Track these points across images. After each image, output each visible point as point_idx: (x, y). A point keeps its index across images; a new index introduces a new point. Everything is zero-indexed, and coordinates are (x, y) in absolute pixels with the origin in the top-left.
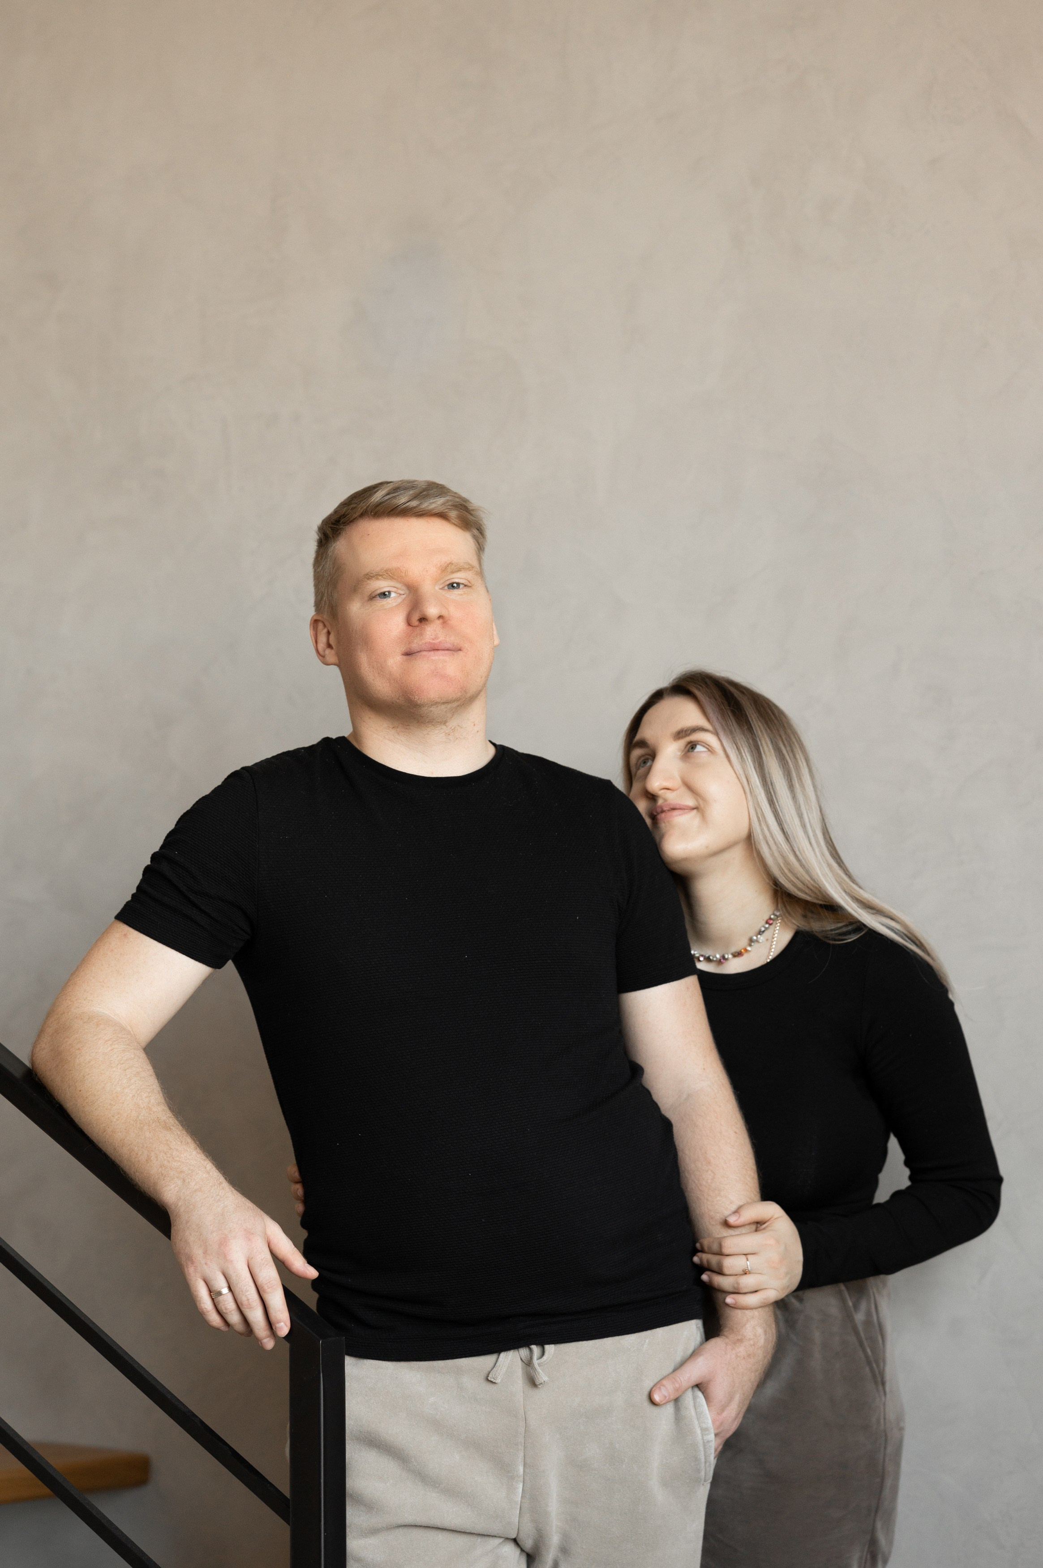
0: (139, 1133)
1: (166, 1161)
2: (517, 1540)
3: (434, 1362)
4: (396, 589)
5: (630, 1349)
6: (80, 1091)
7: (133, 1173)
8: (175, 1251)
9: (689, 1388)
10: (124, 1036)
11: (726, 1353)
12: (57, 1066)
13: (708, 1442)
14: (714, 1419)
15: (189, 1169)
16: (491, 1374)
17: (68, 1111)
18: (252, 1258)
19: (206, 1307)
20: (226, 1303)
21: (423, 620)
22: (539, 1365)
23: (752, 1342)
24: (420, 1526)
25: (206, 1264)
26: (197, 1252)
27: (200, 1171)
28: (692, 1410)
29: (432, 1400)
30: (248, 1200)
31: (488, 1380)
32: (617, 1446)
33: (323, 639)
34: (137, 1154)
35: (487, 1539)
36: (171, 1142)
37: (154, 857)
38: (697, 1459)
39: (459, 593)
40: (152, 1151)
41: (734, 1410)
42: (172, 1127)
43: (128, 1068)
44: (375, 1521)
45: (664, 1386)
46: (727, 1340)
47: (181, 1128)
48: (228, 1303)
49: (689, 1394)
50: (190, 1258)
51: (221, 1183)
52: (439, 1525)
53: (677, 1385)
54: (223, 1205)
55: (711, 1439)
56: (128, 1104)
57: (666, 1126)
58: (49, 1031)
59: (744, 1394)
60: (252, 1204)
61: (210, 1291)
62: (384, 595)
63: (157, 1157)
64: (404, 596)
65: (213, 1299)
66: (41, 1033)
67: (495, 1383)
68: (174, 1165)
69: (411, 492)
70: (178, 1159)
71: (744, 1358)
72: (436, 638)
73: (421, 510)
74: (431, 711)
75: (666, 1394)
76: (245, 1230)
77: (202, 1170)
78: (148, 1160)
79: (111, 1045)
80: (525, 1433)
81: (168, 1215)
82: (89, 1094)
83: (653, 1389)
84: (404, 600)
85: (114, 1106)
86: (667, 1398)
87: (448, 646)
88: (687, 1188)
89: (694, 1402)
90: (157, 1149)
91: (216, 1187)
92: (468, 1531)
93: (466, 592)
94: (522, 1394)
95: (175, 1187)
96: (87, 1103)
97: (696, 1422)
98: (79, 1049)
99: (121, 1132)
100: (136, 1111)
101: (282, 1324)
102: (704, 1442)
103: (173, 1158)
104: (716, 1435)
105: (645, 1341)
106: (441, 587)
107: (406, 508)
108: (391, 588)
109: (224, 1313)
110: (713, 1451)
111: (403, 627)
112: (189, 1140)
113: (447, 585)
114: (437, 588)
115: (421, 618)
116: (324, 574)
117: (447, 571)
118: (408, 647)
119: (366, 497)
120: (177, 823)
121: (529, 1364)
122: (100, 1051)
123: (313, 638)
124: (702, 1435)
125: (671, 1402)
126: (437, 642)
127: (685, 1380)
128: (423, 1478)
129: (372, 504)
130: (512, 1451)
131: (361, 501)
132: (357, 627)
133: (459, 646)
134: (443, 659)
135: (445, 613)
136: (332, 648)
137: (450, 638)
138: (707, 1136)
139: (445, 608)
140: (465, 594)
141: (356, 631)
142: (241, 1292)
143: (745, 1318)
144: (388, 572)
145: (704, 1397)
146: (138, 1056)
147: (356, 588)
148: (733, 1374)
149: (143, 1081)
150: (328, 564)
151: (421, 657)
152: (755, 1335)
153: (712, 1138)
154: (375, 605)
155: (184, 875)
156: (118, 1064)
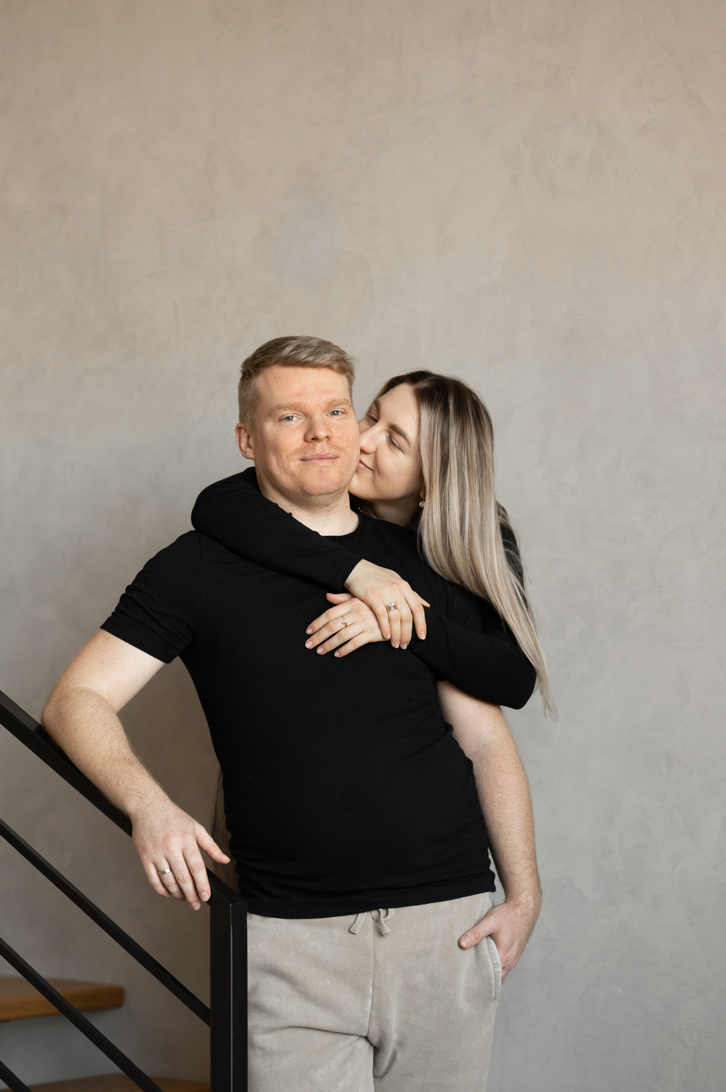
2: (368, 1037)
3: (314, 919)
4: (297, 415)
5: (445, 911)
6: (74, 738)
7: (107, 793)
8: (134, 845)
9: (484, 937)
10: (104, 704)
11: (508, 913)
12: (59, 722)
13: (498, 972)
14: (502, 958)
15: (144, 790)
16: (352, 927)
17: (65, 752)
18: (186, 849)
19: (155, 882)
20: (168, 879)
21: (315, 439)
22: (385, 922)
23: (525, 906)
24: (303, 1027)
25: (155, 853)
26: (149, 845)
27: (151, 792)
28: (487, 952)
29: (312, 944)
30: (183, 811)
31: (350, 932)
32: (436, 975)
33: (244, 440)
34: (110, 780)
35: (347, 1036)
37: (128, 588)
38: (490, 984)
39: (339, 418)
40: (120, 778)
41: (515, 951)
42: (134, 763)
43: (106, 724)
44: (272, 1023)
45: (468, 936)
46: (509, 905)
47: (139, 763)
48: (170, 879)
49: (485, 940)
50: (144, 849)
51: (165, 800)
52: (316, 1027)
53: (477, 936)
54: (166, 814)
55: (500, 971)
56: (105, 747)
57: (469, 764)
58: (55, 699)
59: (521, 941)
60: (186, 813)
61: (158, 871)
62: (289, 419)
63: (123, 782)
64: (302, 420)
65: (160, 876)
66: (49, 700)
67: (354, 934)
68: (135, 788)
69: (309, 350)
70: (137, 783)
71: (520, 916)
72: (323, 451)
73: (315, 364)
74: (318, 499)
75: (470, 942)
76: (181, 830)
77: (153, 791)
78: (118, 784)
79: (95, 709)
80: (374, 966)
81: (130, 820)
82: (79, 740)
83: (461, 939)
84: (302, 423)
85: (96, 748)
86: (470, 944)
87: (331, 456)
88: (484, 805)
89: (489, 947)
90: (123, 777)
91: (162, 802)
92: (334, 1031)
93: (343, 417)
94: (373, 941)
95: (135, 802)
96: (78, 746)
97: (490, 960)
98: (74, 710)
99: (100, 766)
100: (110, 752)
101: (205, 893)
102: (495, 973)
103: (134, 783)
104: (503, 968)
105: (455, 905)
106: (326, 414)
107: (306, 362)
108: (294, 415)
109: (167, 885)
110: (501, 979)
111: (301, 441)
112: (145, 771)
113: (331, 413)
114: (324, 415)
115: (314, 437)
116: (248, 399)
117: (330, 404)
118: (304, 456)
119: (277, 351)
120: (145, 566)
121: (377, 921)
122: (88, 712)
123: (238, 438)
124: (494, 968)
125: (472, 947)
126: (323, 453)
127: (482, 932)
128: (306, 995)
129: (282, 357)
130: (365, 977)
131: (274, 353)
132: (270, 439)
133: (338, 456)
134: (326, 464)
135: (329, 434)
136: (251, 448)
137: (332, 450)
138: (497, 770)
139: (329, 430)
140: (342, 419)
141: (269, 441)
142: (178, 872)
143: (521, 890)
144: (291, 405)
145: (495, 943)
146: (113, 717)
147: (270, 414)
148: (513, 927)
149: (116, 733)
150: (251, 393)
151: (313, 462)
152: (527, 901)
153: (501, 772)
154: (283, 425)
155: (149, 600)
156: (99, 721)
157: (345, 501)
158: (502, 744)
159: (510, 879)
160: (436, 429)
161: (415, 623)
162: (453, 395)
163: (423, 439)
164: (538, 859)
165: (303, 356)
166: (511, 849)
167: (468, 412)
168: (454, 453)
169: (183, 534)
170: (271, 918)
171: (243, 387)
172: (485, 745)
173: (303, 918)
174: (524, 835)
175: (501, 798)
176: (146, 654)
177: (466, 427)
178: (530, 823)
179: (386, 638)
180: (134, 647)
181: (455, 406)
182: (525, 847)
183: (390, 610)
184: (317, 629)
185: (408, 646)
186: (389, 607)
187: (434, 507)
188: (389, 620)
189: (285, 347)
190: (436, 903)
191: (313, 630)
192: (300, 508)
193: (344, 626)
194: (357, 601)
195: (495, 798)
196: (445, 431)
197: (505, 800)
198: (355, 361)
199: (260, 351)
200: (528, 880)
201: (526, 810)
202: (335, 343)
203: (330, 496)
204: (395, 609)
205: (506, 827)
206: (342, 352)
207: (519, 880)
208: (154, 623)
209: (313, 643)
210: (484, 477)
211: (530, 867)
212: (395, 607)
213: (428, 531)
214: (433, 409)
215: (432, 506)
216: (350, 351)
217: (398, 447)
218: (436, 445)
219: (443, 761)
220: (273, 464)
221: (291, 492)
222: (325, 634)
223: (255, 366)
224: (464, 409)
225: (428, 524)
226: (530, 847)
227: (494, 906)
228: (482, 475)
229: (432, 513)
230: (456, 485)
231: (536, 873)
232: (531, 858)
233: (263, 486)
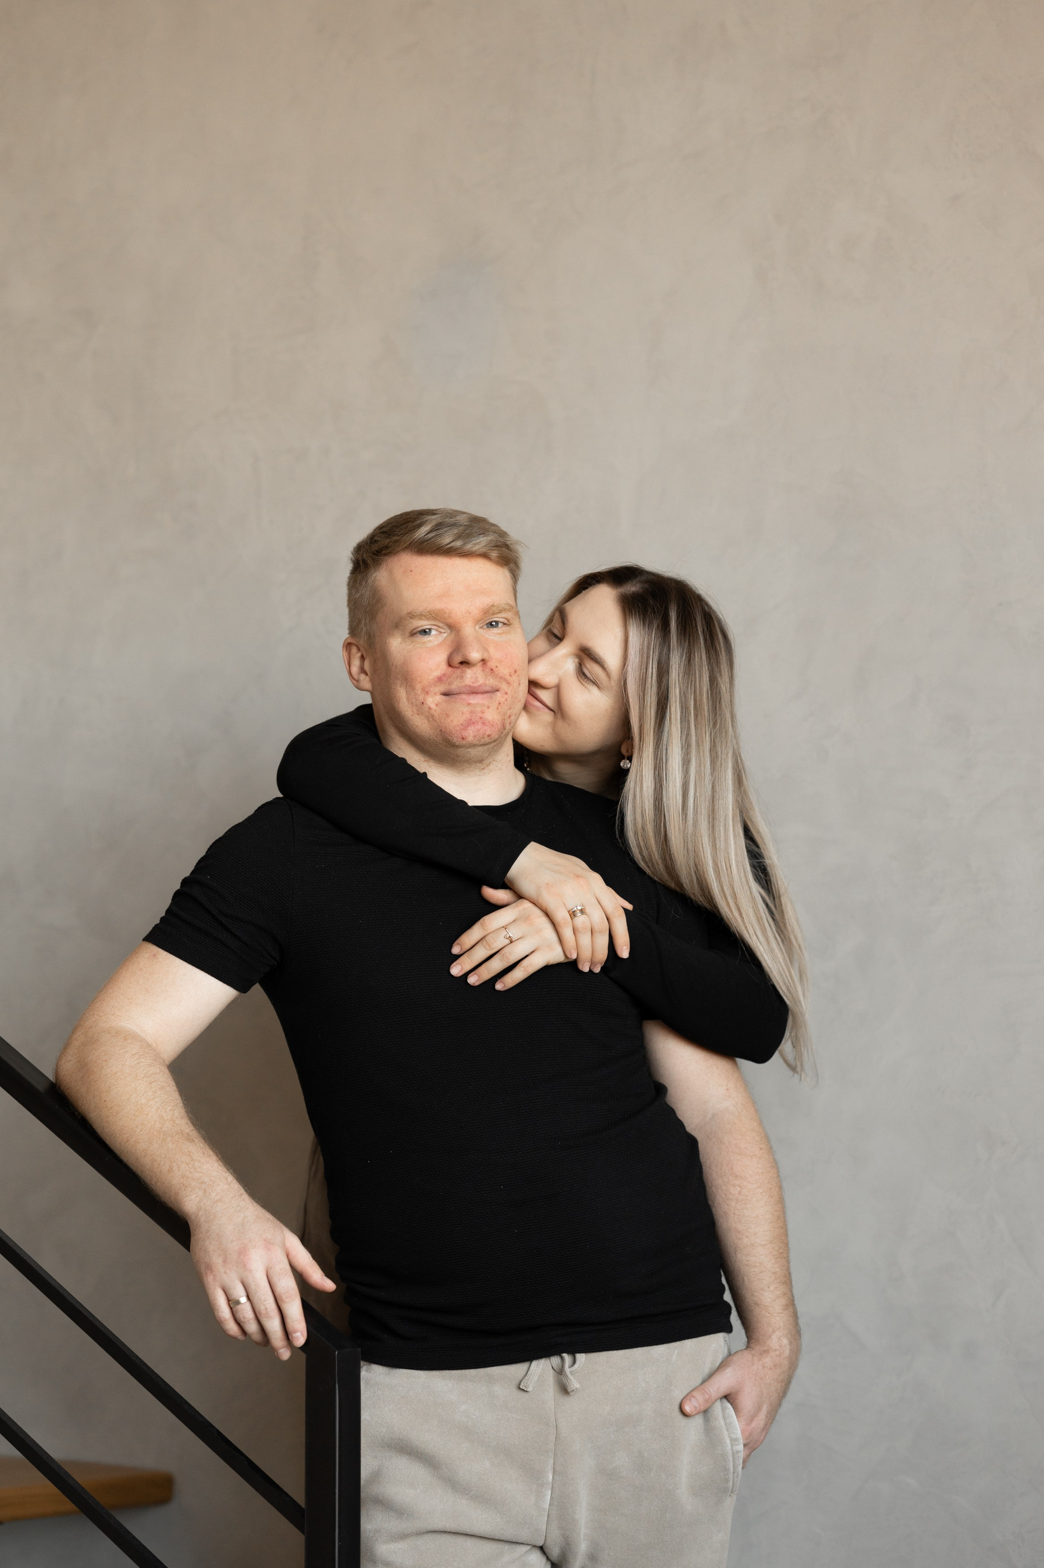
0: (162, 1143)
1: (188, 1172)
2: (544, 1548)
3: (465, 1371)
4: (437, 627)
5: (659, 1359)
6: (105, 1101)
7: (154, 1184)
8: (194, 1261)
9: (718, 1400)
10: (150, 1052)
11: (753, 1364)
12: (83, 1077)
13: (738, 1452)
14: (743, 1430)
15: (211, 1180)
16: (522, 1382)
17: (91, 1122)
18: (271, 1268)
19: (224, 1316)
20: (244, 1312)
21: (465, 663)
22: (570, 1374)
23: (778, 1353)
24: (449, 1532)
25: (225, 1272)
26: (217, 1260)
27: (221, 1183)
28: (721, 1421)
29: (463, 1407)
30: (268, 1213)
31: (520, 1388)
32: (646, 1454)
33: (356, 663)
34: (159, 1164)
35: (514, 1546)
36: (193, 1154)
37: (185, 882)
38: (726, 1469)
39: (499, 632)
40: (174, 1161)
41: (763, 1421)
42: (195, 1140)
43: (153, 1082)
44: (403, 1526)
45: (693, 1397)
46: (753, 1352)
47: (203, 1141)
48: (246, 1313)
49: (718, 1404)
50: (209, 1267)
51: (241, 1195)
52: (468, 1531)
53: (707, 1397)
54: (242, 1216)
55: (740, 1450)
56: (152, 1116)
57: (692, 1143)
58: (76, 1044)
59: (771, 1405)
60: (272, 1216)
61: (229, 1300)
62: (425, 632)
63: (179, 1168)
64: (445, 635)
65: (231, 1308)
66: (66, 1046)
67: (526, 1391)
68: (196, 1176)
69: (456, 531)
70: (199, 1170)
71: (771, 1369)
72: (476, 680)
73: (465, 551)
74: (469, 752)
75: (697, 1405)
76: (265, 1240)
77: (223, 1181)
78: (170, 1170)
79: (138, 1059)
80: (556, 1440)
81: (188, 1225)
82: (113, 1104)
83: (684, 1401)
84: (445, 639)
85: (139, 1116)
86: (698, 1409)
87: (487, 688)
88: (714, 1204)
89: (724, 1413)
90: (179, 1159)
91: (236, 1198)
92: (496, 1538)
93: (505, 631)
94: (553, 1402)
95: (196, 1197)
96: (111, 1113)
97: (726, 1433)
98: (106, 1061)
99: (144, 1142)
100: (160, 1123)
101: (299, 1334)
102: (733, 1452)
103: (195, 1169)
104: (745, 1445)
105: (674, 1352)
106: (481, 626)
107: (451, 548)
108: (433, 627)
109: (243, 1322)
110: (741, 1462)
111: (444, 667)
112: (211, 1153)
113: (487, 624)
114: (477, 628)
115: (463, 660)
116: (363, 602)
117: (487, 611)
118: (448, 688)
119: (408, 531)
120: (209, 849)
121: (560, 1372)
122: (126, 1064)
123: (346, 660)
124: (732, 1446)
125: (700, 1414)
126: (476, 685)
127: (714, 1391)
128: (454, 1484)
129: (416, 540)
130: (542, 1457)
131: (404, 534)
132: (397, 663)
133: (497, 688)
134: (481, 702)
135: (486, 656)
136: (367, 674)
137: (489, 680)
138: (733, 1152)
139: (486, 650)
140: (504, 633)
141: (396, 666)
142: (259, 1301)
143: (771, 1330)
144: (429, 612)
145: (733, 1407)
146: (163, 1072)
147: (397, 625)
148: (760, 1384)
149: (168, 1095)
150: (368, 593)
151: (461, 699)
152: (780, 1346)
153: (738, 1154)
154: (416, 641)
155: (216, 898)
156: (143, 1078)
157: (507, 754)
158: (739, 1113)
159: (754, 1313)
160: (651, 656)
161: (613, 934)
162: (676, 605)
163: (631, 670)
164: (794, 1283)
165: (446, 539)
166: (756, 1270)
167: (697, 630)
168: (675, 692)
169: (266, 801)
170: (401, 1370)
171: (356, 584)
172: (714, 1115)
173: (449, 1370)
174: (773, 1248)
175: (740, 1193)
176: (213, 978)
177: (694, 656)
178: (782, 1230)
179: (569, 957)
180: (194, 968)
181: (679, 622)
182: (776, 1266)
183: (575, 916)
184: (468, 946)
185: (602, 968)
186: (574, 912)
187: (645, 770)
188: (575, 931)
189: (420, 526)
190: (647, 1347)
191: (462, 948)
192: (440, 765)
193: (508, 941)
194: (526, 905)
195: (730, 1193)
196: (664, 658)
197: (746, 1196)
198: (522, 546)
199: (382, 530)
200: (781, 1315)
201: (776, 1211)
202: (492, 521)
203: (486, 747)
204: (582, 914)
205: (747, 1237)
206: (503, 534)
207: (768, 1315)
208: (225, 932)
209: (462, 968)
210: (718, 727)
211: (783, 1296)
212: (582, 911)
213: (634, 807)
214: (647, 627)
215: (642, 769)
216: (514, 533)
217: (591, 681)
218: (650, 680)
219: (653, 1137)
220: (401, 700)
221: (427, 741)
222: (480, 954)
223: (373, 554)
224: (692, 625)
225: (635, 796)
226: (783, 1266)
227: (730, 1354)
228: (715, 724)
229: (642, 781)
230: (678, 739)
231: (791, 1304)
232: (785, 1283)
233: (384, 731)
